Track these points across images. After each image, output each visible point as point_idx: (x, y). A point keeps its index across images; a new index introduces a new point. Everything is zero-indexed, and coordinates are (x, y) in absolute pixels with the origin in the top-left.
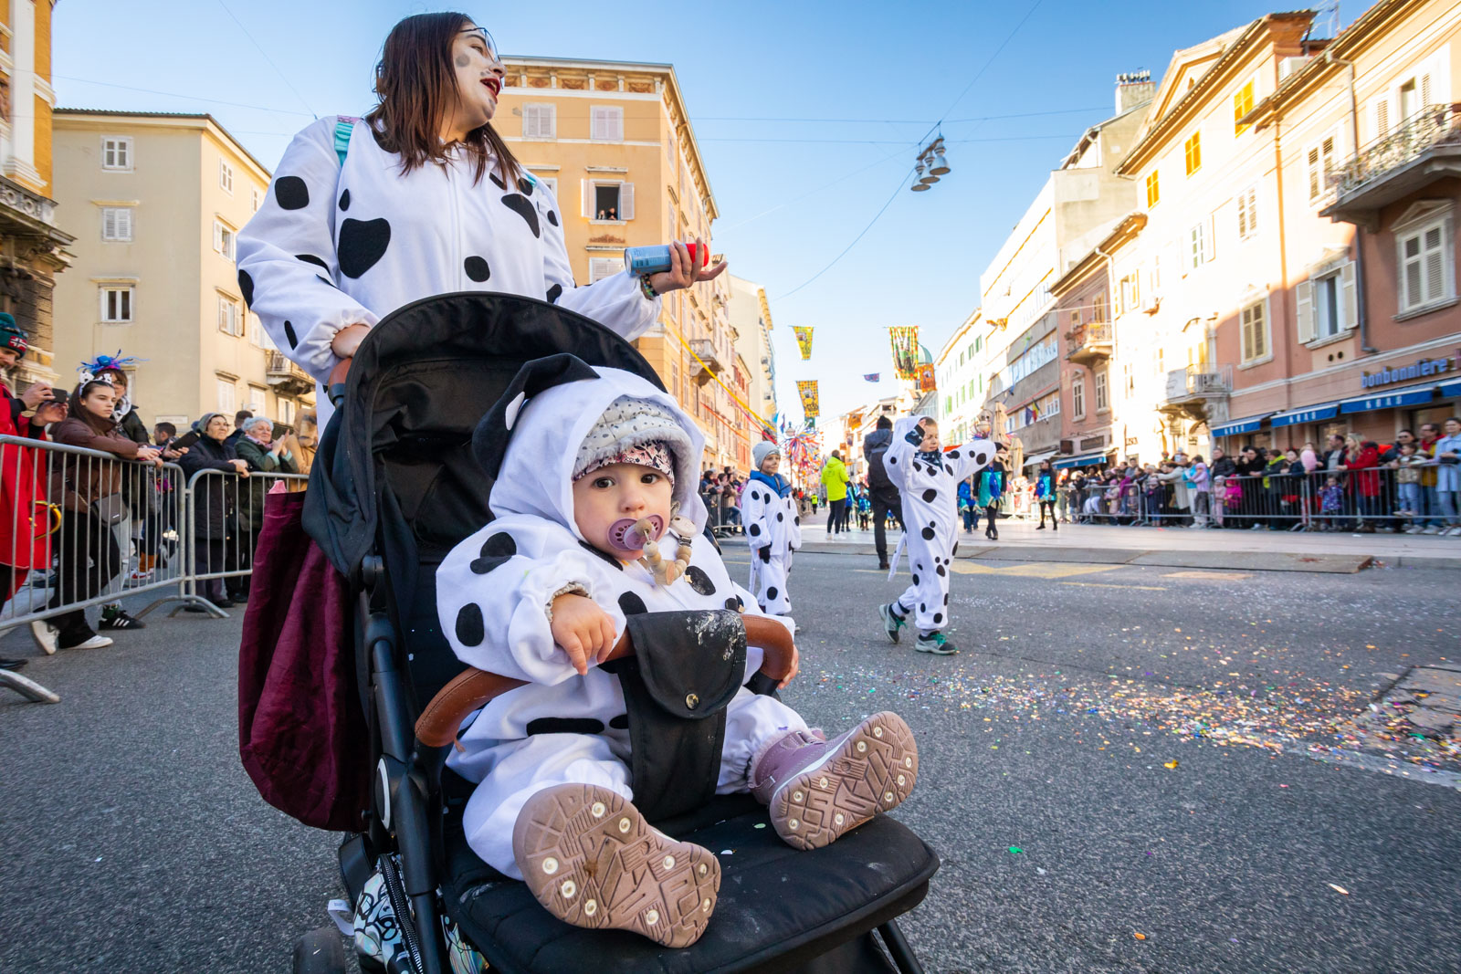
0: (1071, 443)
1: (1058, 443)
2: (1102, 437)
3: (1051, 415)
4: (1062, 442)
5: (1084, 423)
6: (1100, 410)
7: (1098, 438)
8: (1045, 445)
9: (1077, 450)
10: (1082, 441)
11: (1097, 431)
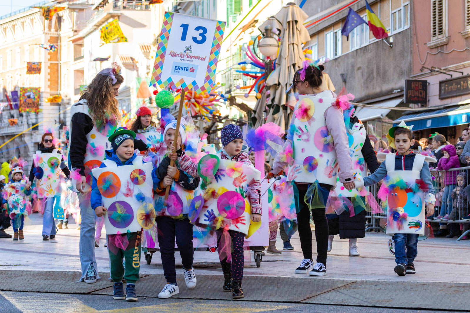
0: (424, 85)
1: (402, 83)
3: (397, 30)
4: (409, 83)
7: (465, 78)
8: (386, 87)
9: (434, 101)
10: (441, 83)
11: (464, 67)
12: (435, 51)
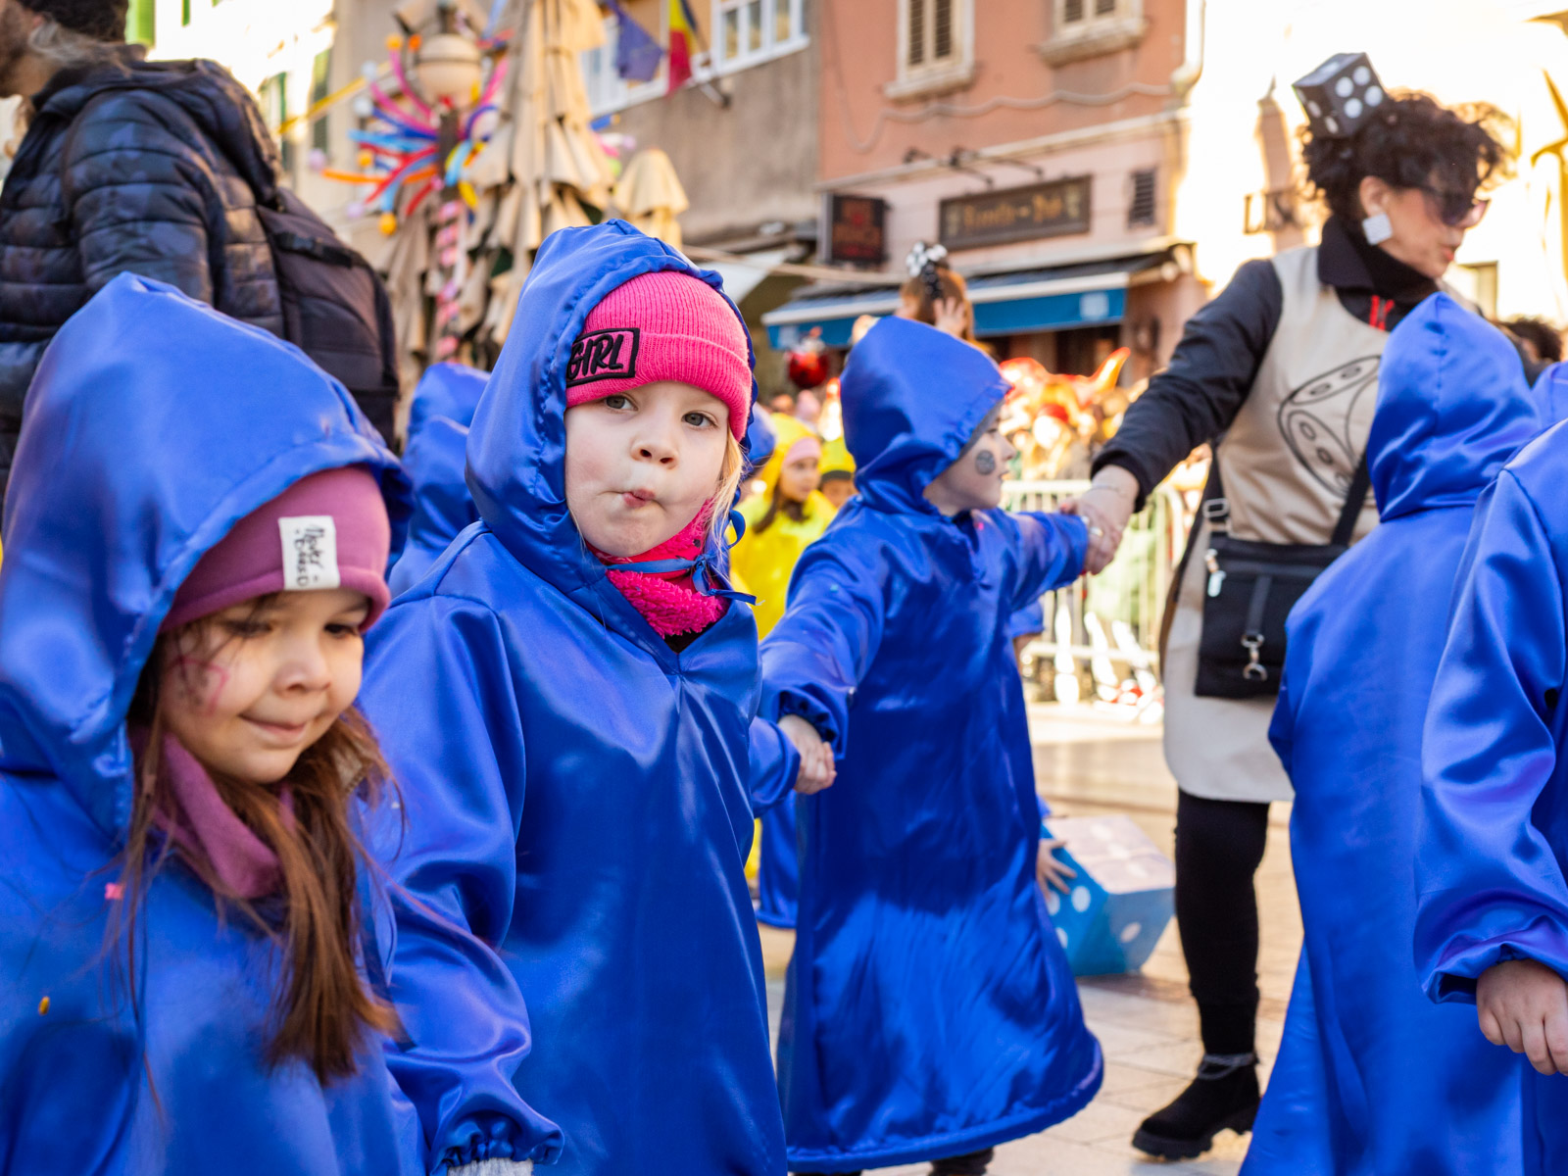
0: (879, 209)
2: (1083, 183)
3: (746, 58)
4: (840, 204)
5: (960, 105)
6: (1071, 33)
7: (1055, 188)
10: (945, 205)
11: (1050, 151)
12: (914, 111)
